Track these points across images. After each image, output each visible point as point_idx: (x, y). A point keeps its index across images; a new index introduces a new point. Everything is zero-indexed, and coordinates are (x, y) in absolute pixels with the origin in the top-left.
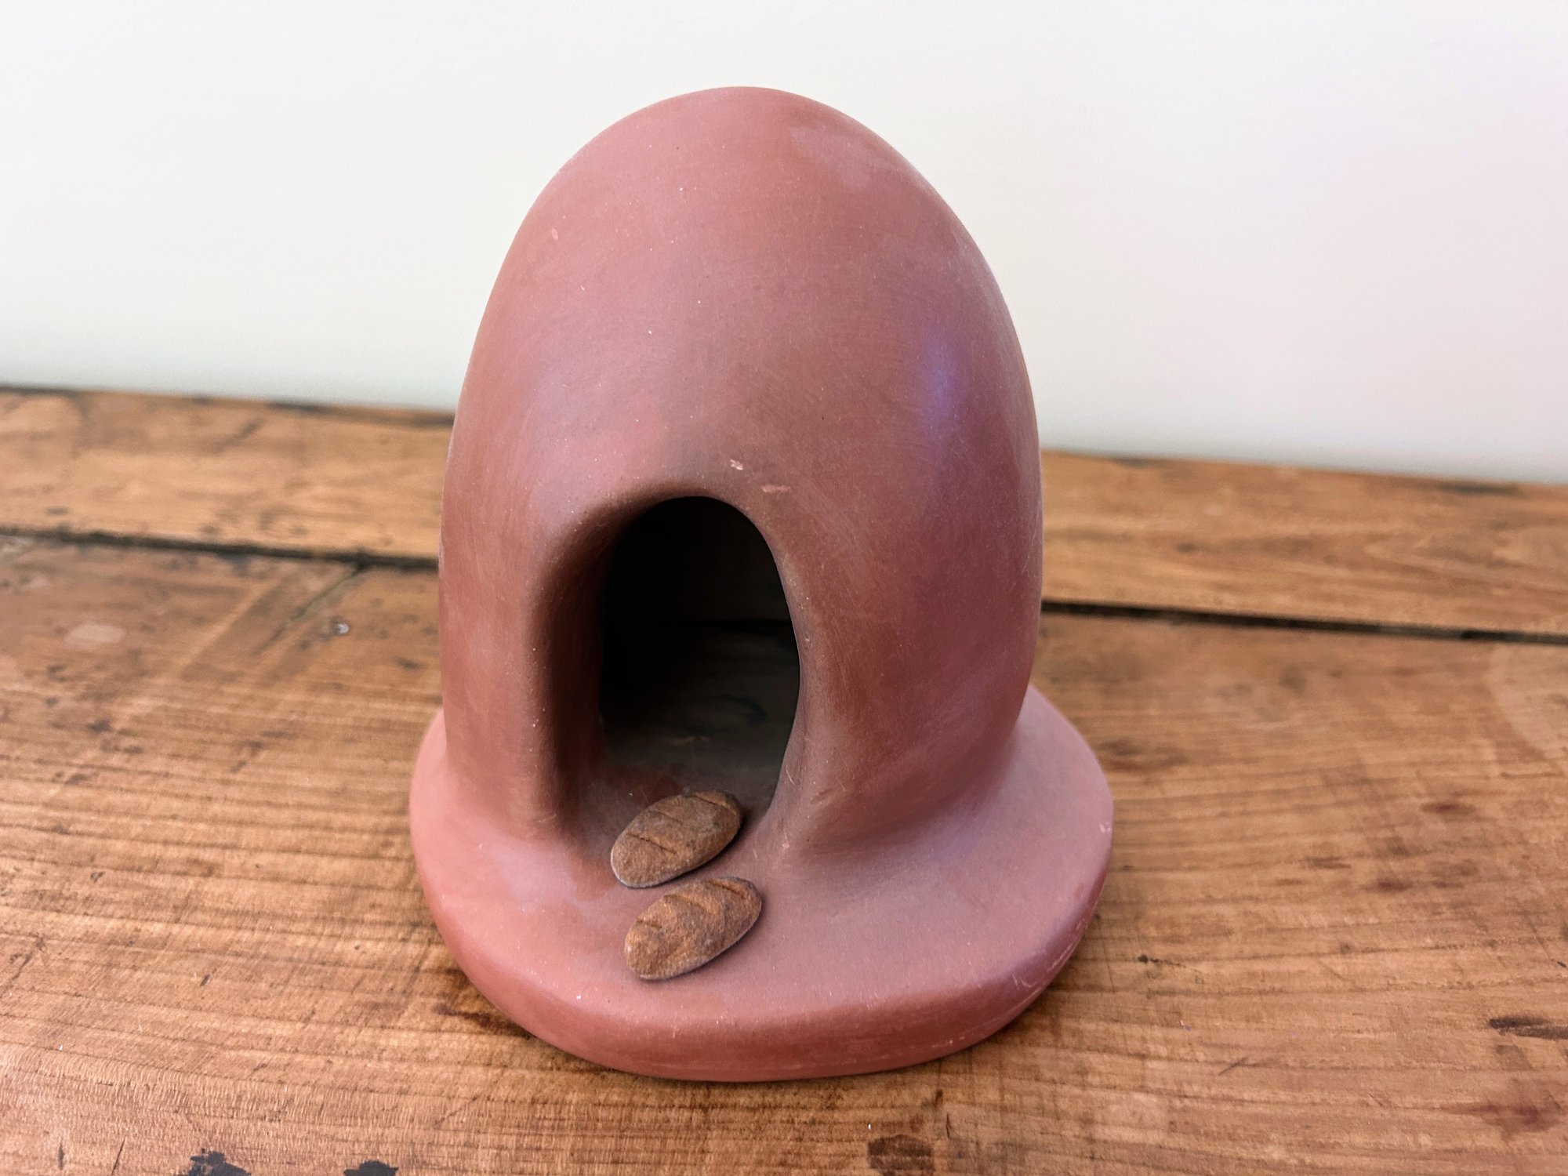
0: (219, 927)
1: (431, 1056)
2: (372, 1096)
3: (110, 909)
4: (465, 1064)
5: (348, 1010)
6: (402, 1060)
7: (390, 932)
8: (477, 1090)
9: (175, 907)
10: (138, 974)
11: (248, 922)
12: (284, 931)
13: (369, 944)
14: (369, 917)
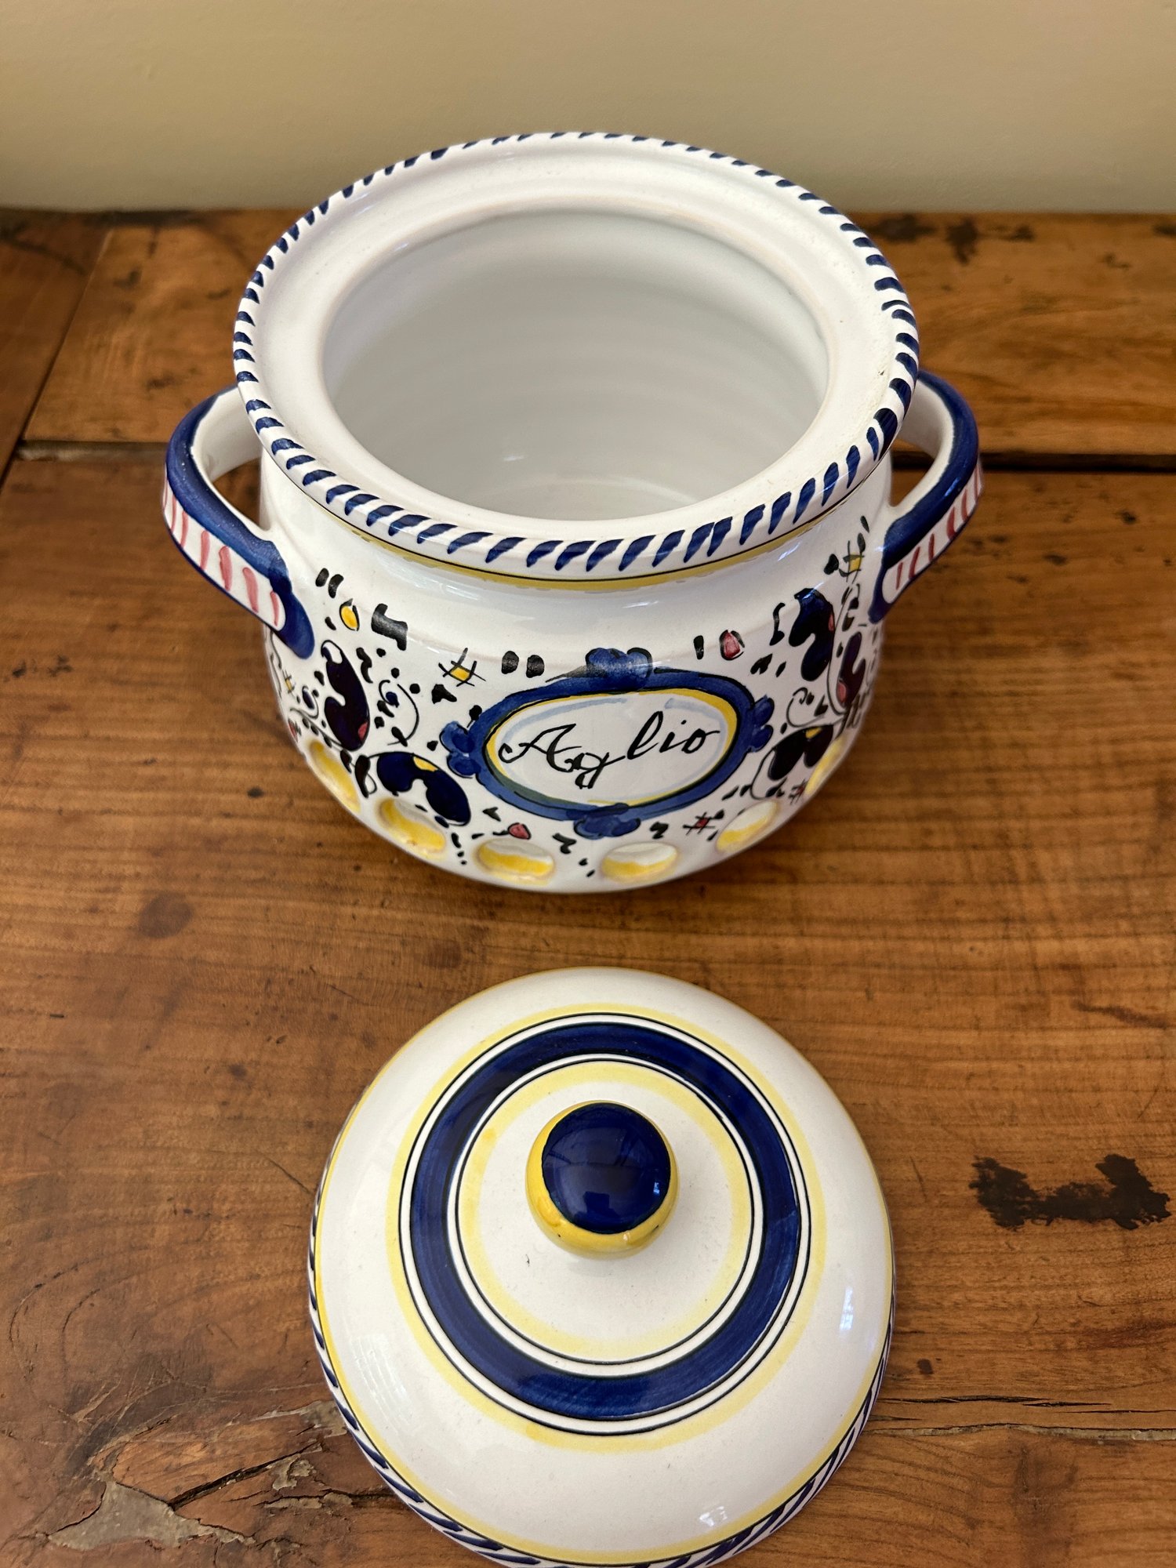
0: (843, 938)
1: (1099, 1052)
2: (1073, 1095)
3: (737, 926)
4: (1129, 1058)
5: (1004, 1013)
6: (1077, 1060)
7: (989, 930)
8: (1154, 1083)
9: (792, 920)
10: (810, 994)
11: (863, 932)
12: (900, 938)
13: (979, 945)
14: (962, 914)
